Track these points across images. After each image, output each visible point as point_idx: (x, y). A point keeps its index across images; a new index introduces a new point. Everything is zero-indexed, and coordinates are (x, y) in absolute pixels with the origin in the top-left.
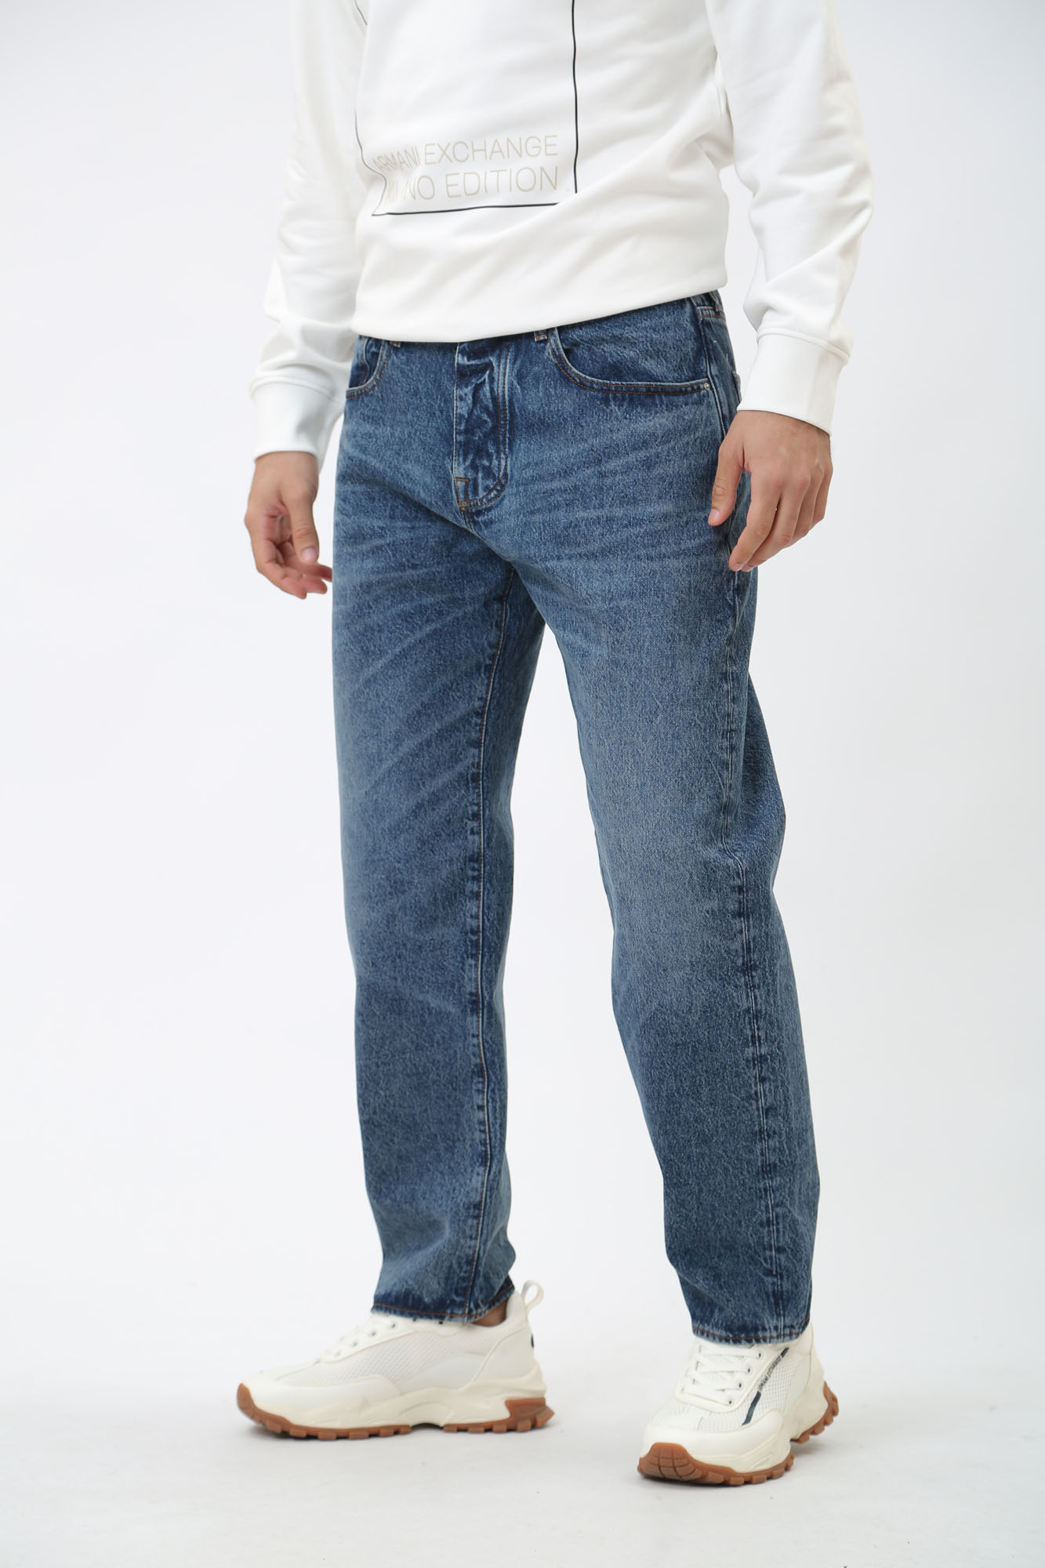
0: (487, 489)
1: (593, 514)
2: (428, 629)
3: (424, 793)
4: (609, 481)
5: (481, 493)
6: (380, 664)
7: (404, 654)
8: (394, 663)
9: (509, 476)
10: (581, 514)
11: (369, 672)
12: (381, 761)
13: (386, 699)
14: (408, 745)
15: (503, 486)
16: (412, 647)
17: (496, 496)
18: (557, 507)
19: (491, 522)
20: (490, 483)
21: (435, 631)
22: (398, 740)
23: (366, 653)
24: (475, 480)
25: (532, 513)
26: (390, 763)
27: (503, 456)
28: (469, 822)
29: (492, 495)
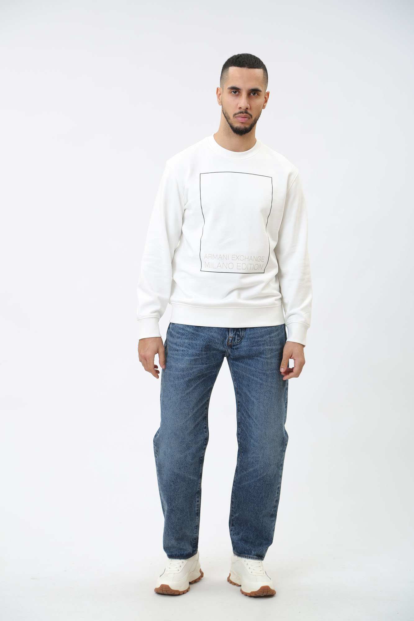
0: (238, 340)
1: (269, 347)
2: (203, 379)
3: (196, 423)
4: (272, 339)
5: (236, 341)
6: (191, 389)
7: (197, 386)
8: (194, 389)
9: (244, 337)
10: (266, 347)
11: (188, 391)
12: (189, 415)
13: (192, 398)
14: (195, 410)
15: (242, 339)
16: (199, 384)
17: (240, 342)
18: (260, 345)
19: (238, 348)
20: (239, 338)
21: (204, 380)
22: (193, 409)
23: (188, 386)
24: (235, 337)
25: (252, 347)
26: (191, 415)
27: (243, 331)
28: (204, 429)
29: (239, 341)
